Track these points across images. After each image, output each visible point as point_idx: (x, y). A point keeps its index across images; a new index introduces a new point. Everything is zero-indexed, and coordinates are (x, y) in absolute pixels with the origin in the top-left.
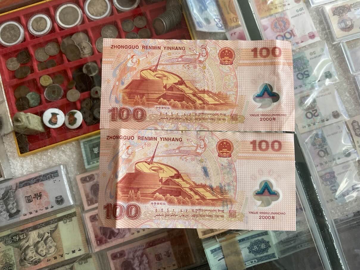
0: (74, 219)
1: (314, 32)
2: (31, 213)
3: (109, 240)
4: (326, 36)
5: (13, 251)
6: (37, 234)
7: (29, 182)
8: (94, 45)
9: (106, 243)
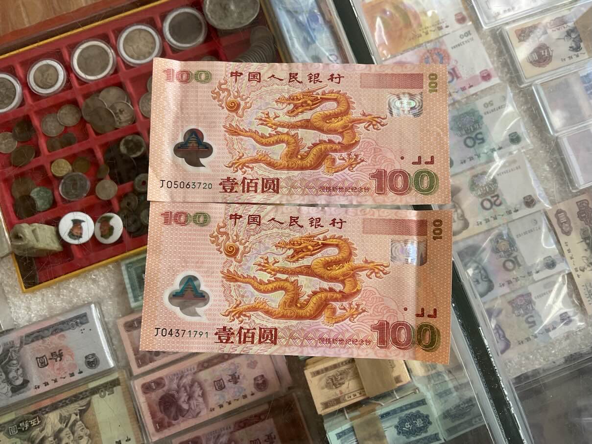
0: (118, 390)
1: (488, 69)
2: (46, 384)
3: (174, 422)
4: (509, 75)
6: (59, 418)
7: (41, 333)
8: (137, 105)
9: (169, 427)
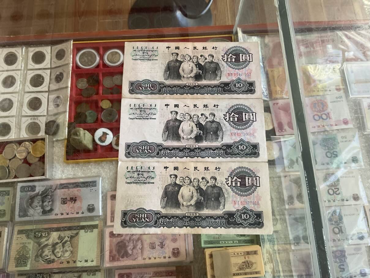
0: (96, 231)
1: (348, 119)
2: (62, 214)
3: (121, 259)
4: (359, 125)
5: (32, 245)
6: (58, 236)
9: (117, 261)
